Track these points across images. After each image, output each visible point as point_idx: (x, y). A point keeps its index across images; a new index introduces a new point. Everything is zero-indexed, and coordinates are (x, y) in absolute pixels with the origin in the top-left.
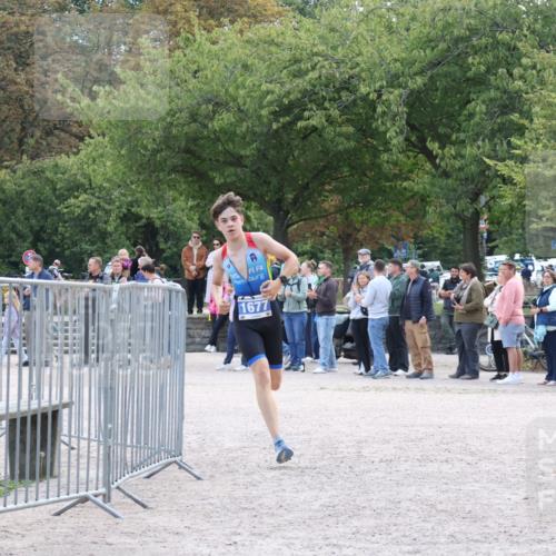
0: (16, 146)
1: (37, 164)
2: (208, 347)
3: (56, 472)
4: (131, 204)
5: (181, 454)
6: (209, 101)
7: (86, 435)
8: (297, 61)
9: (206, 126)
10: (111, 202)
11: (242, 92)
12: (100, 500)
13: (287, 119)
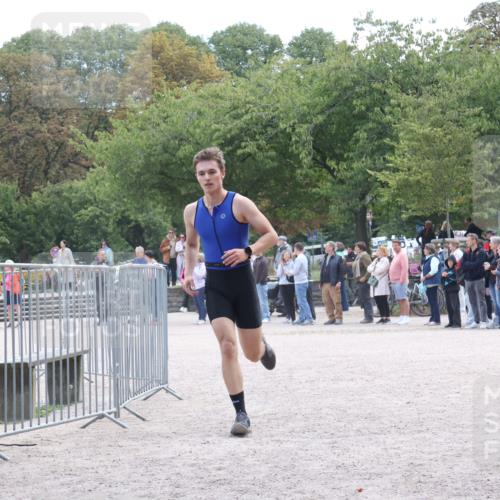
0: (42, 176)
1: (57, 187)
2: (182, 309)
3: (81, 399)
4: (124, 212)
5: (167, 382)
6: (176, 138)
7: (100, 372)
8: (235, 108)
9: (174, 156)
10: (110, 211)
12: (112, 416)
13: (230, 148)
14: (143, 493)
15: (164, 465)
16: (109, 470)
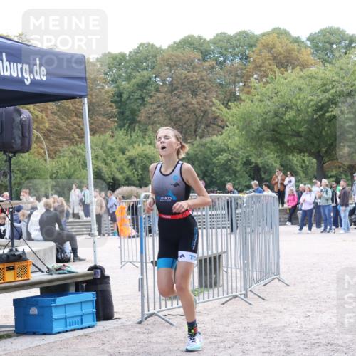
0: (193, 133)
2: (288, 223)
3: (221, 283)
4: (247, 157)
5: (279, 274)
6: (283, 106)
7: (230, 266)
8: (325, 85)
9: (282, 118)
10: (238, 156)
11: (299, 101)
12: (242, 297)
13: (321, 113)
14: (265, 350)
15: (279, 331)
16: (241, 333)
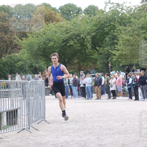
1: (10, 55)
2: (50, 94)
3: (17, 123)
4: (31, 63)
5: (45, 118)
6: (48, 40)
7: (24, 115)
8: (67, 30)
9: (47, 46)
10: (27, 63)
11: (55, 38)
12: (27, 129)
13: (65, 43)
15: (44, 145)
16: (26, 146)
